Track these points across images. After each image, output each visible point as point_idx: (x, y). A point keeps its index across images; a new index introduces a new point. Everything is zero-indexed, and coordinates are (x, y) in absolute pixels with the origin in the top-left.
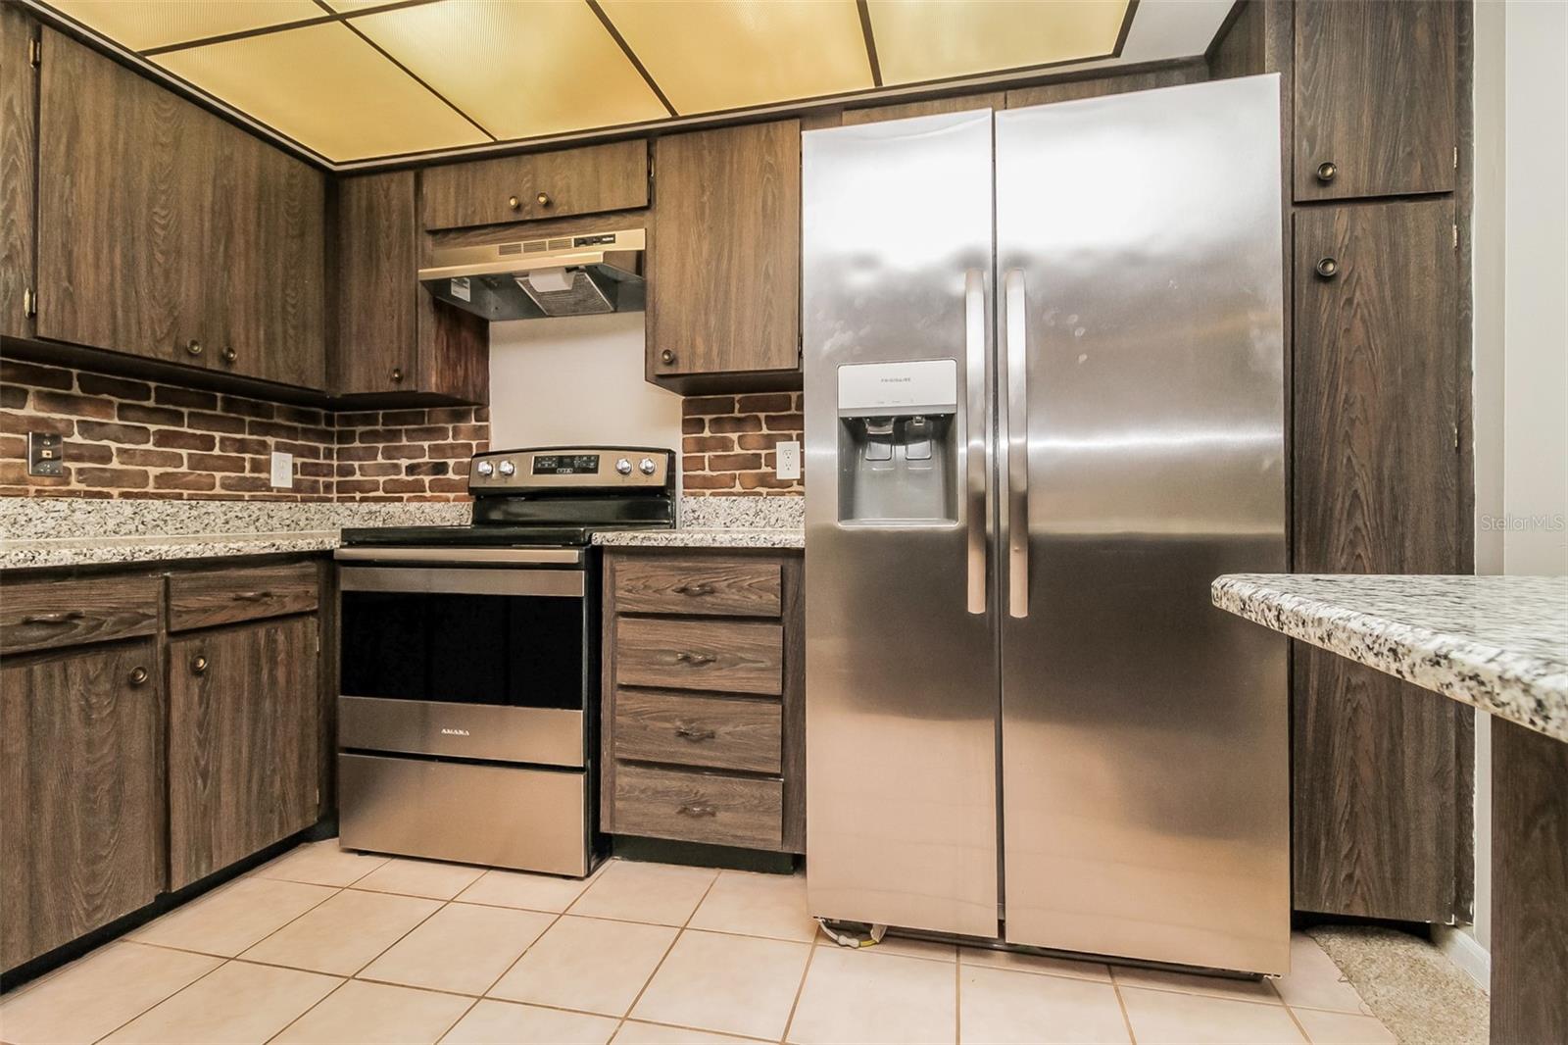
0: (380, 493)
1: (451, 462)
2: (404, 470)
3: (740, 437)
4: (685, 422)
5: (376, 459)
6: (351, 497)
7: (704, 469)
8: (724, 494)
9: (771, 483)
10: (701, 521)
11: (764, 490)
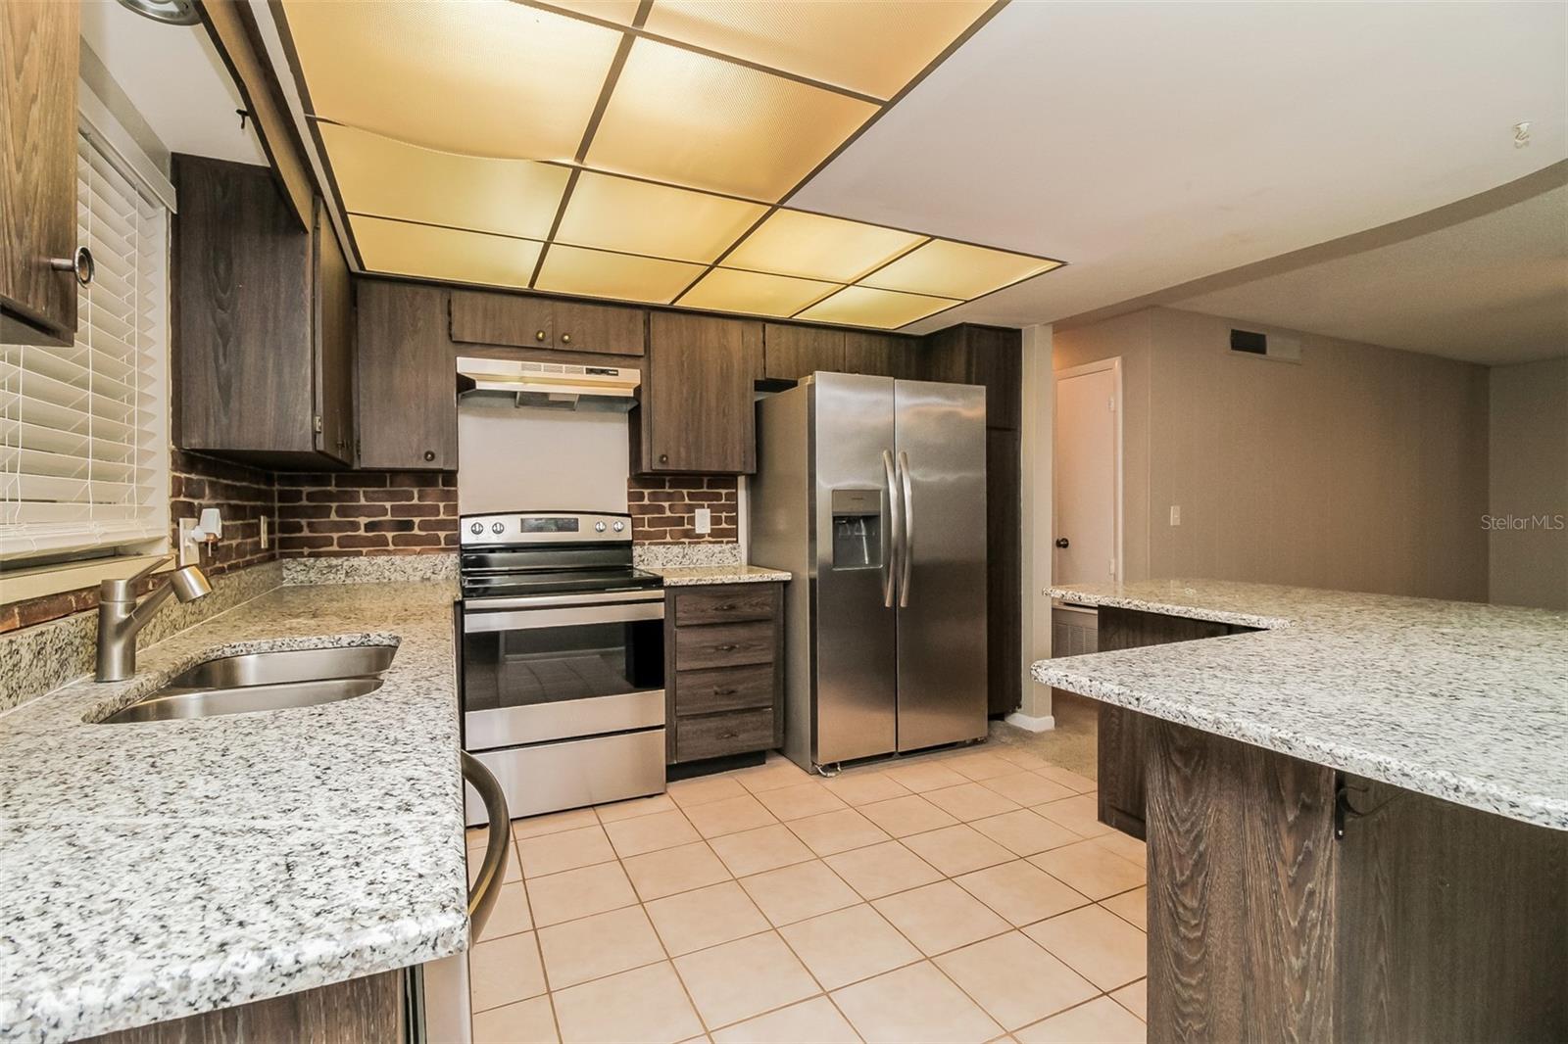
0: (335, 548)
1: (417, 520)
2: (362, 527)
3: (670, 505)
4: (629, 493)
5: (329, 517)
6: (299, 553)
7: (644, 526)
8: (661, 544)
9: (691, 535)
10: (646, 562)
11: (687, 540)
